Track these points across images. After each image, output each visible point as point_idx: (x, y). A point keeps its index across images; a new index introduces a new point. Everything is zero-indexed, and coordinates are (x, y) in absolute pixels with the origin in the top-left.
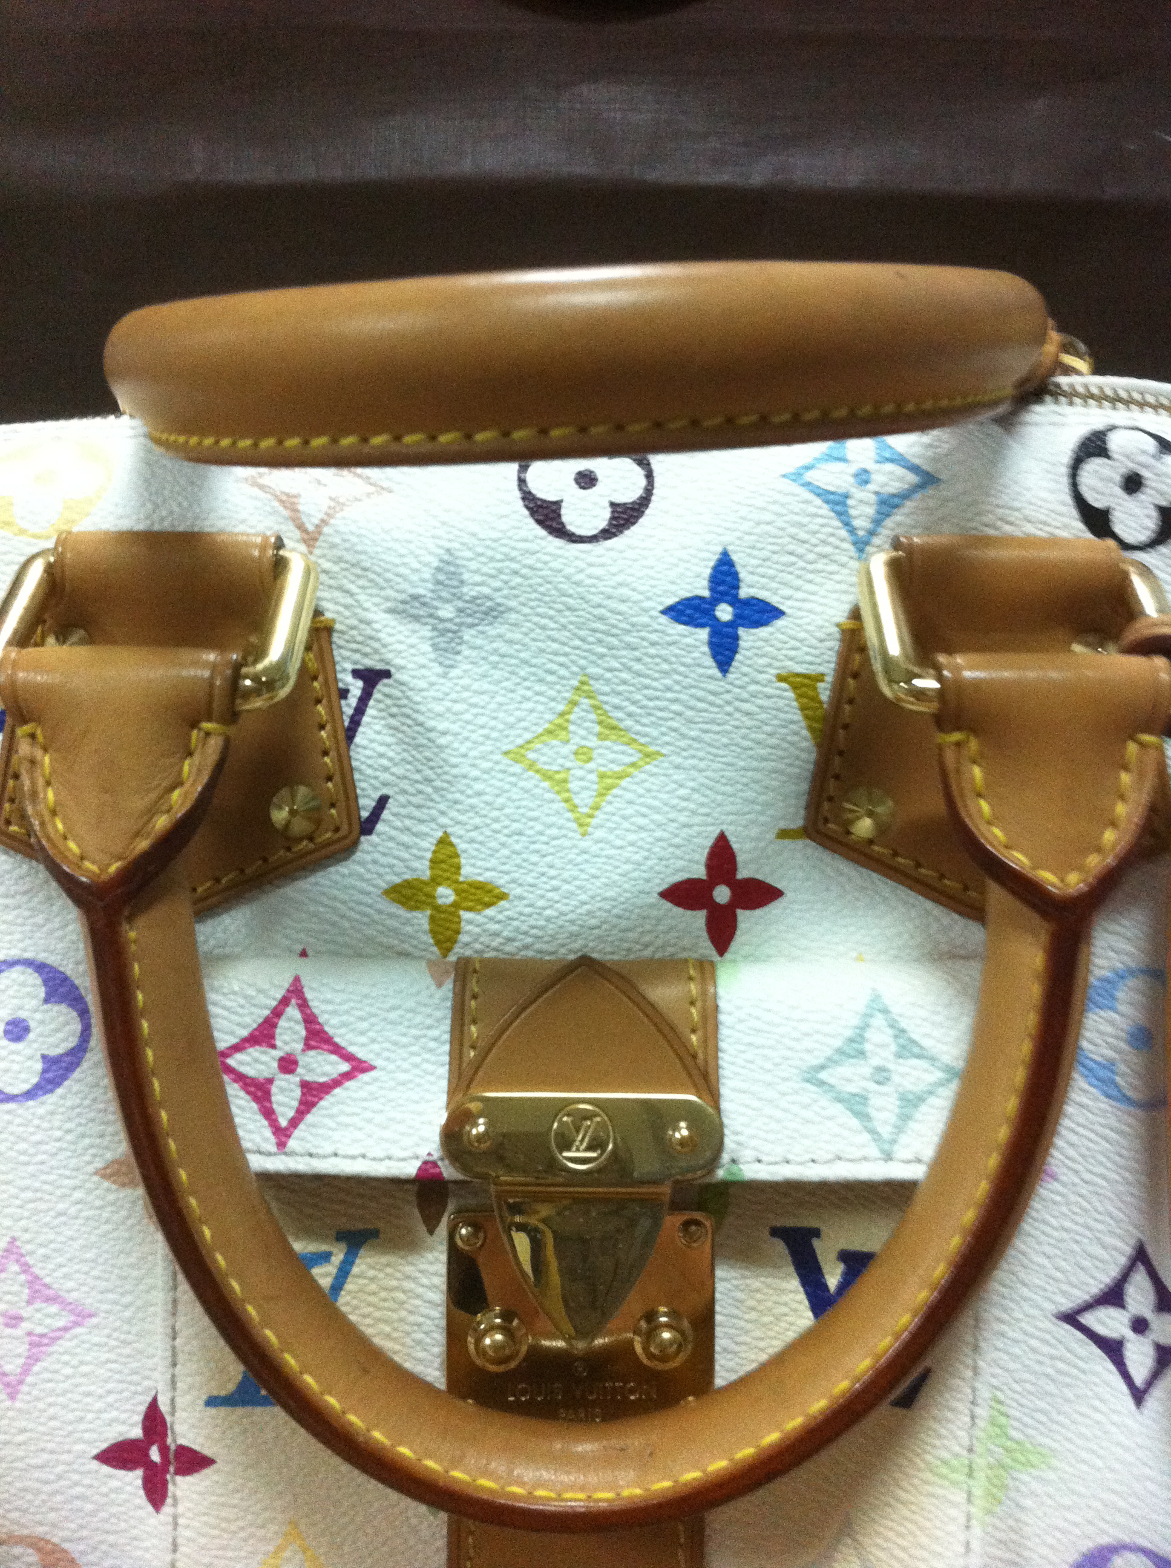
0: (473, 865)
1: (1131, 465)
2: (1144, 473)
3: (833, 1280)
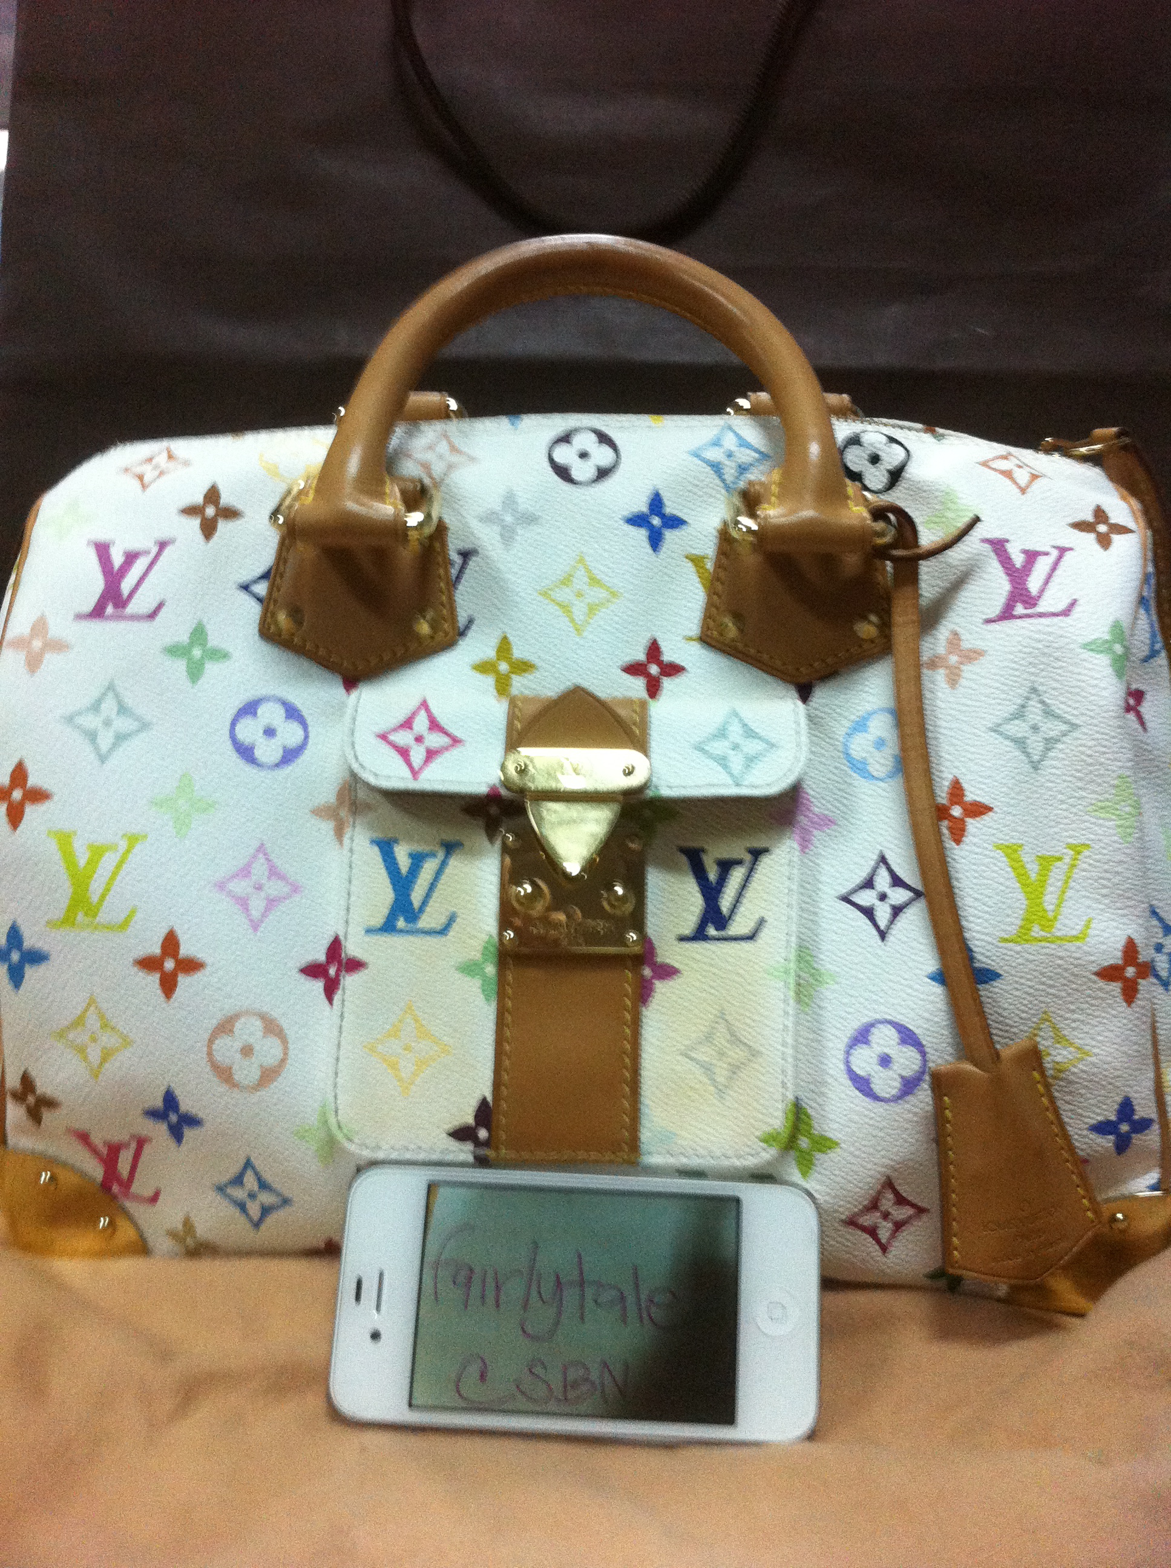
0: (520, 651)
1: (874, 450)
2: (880, 453)
3: (713, 876)
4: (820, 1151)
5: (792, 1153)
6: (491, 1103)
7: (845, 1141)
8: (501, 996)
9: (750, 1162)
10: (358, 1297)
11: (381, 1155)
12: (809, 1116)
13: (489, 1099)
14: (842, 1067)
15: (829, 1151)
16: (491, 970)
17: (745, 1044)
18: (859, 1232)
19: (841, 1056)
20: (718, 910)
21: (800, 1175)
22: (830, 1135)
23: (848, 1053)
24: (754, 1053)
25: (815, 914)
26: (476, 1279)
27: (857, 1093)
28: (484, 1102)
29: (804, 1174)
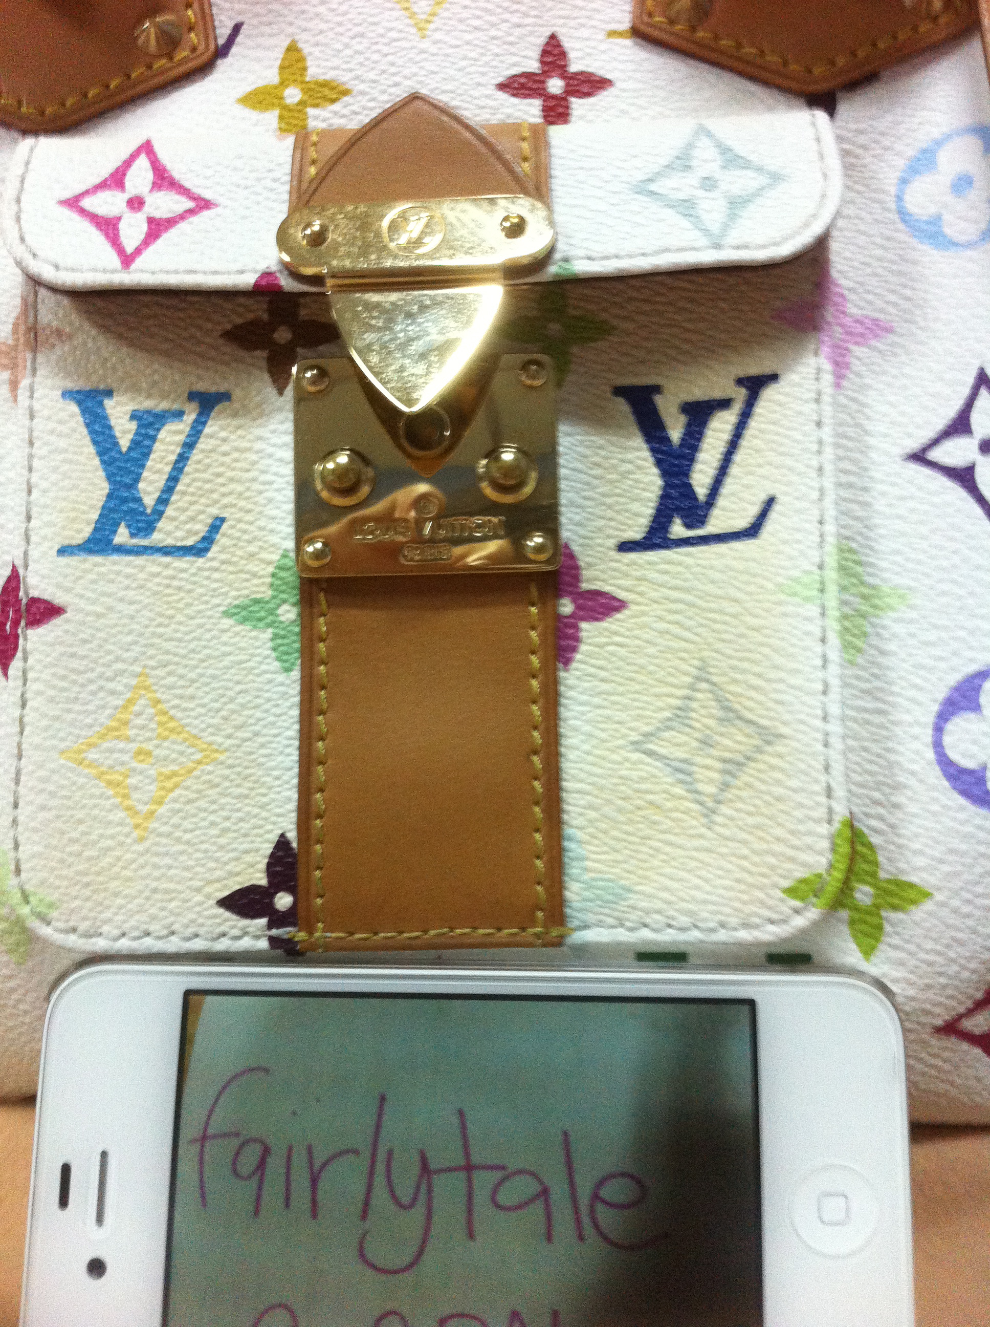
0: (318, 66)
3: (676, 434)
4: (895, 908)
5: (844, 914)
6: (295, 845)
7: (939, 889)
8: (309, 658)
9: (770, 934)
10: (64, 1201)
11: (100, 945)
12: (870, 847)
13: (292, 835)
14: (930, 755)
15: (913, 908)
16: (289, 613)
17: (750, 722)
18: (965, 1046)
19: (928, 735)
20: (688, 492)
21: (859, 955)
22: (914, 879)
23: (939, 730)
24: (769, 737)
25: (865, 489)
26: (275, 1164)
27: (962, 801)
28: (282, 843)
29: (868, 952)
